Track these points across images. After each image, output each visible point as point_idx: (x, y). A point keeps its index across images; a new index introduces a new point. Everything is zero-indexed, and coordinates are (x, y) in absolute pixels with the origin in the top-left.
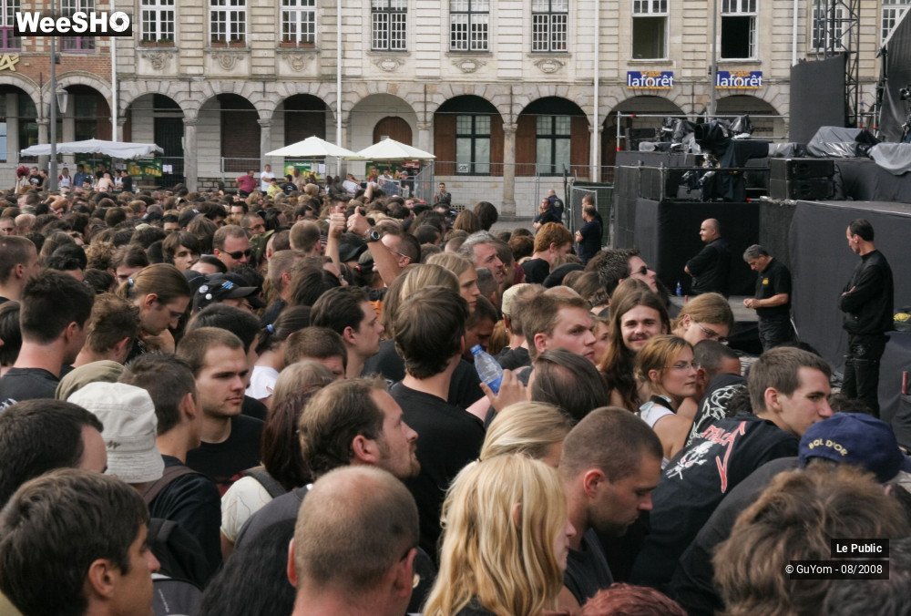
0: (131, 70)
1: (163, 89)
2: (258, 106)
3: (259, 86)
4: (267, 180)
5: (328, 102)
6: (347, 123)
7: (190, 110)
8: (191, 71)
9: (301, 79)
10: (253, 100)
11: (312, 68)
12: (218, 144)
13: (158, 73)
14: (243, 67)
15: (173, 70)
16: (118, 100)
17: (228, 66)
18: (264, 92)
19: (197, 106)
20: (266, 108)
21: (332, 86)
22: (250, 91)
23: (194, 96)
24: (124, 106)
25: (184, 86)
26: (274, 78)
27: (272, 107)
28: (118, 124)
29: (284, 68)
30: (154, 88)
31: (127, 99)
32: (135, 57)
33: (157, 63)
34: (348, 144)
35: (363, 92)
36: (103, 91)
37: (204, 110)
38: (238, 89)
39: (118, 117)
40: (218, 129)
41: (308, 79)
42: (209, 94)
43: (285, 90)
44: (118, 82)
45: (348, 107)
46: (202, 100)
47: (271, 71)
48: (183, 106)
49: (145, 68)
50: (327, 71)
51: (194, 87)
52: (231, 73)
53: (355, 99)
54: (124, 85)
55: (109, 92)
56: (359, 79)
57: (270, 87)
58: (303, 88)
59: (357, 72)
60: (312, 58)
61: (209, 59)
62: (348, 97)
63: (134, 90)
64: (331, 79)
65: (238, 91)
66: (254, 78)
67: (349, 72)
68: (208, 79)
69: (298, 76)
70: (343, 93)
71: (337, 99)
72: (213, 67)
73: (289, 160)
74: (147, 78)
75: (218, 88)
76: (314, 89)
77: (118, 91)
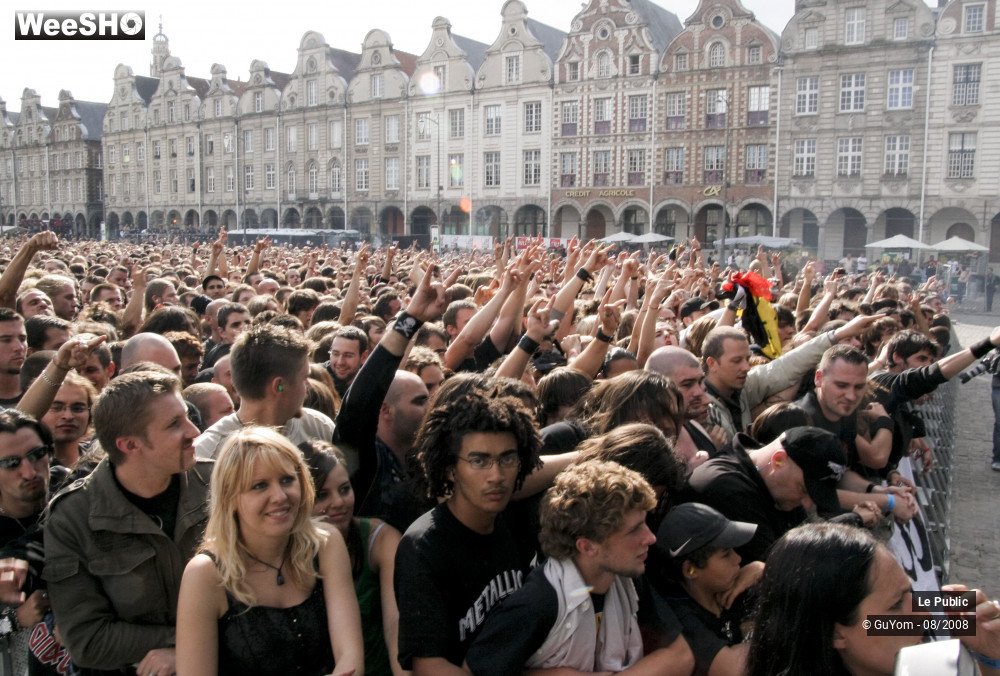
0: (786, 194)
1: (807, 205)
2: (866, 216)
3: (867, 203)
4: (863, 263)
5: (914, 213)
6: (926, 227)
7: (822, 219)
8: (824, 193)
9: (896, 197)
10: (863, 211)
11: (904, 190)
12: (842, 240)
13: (803, 195)
14: (857, 191)
15: (812, 193)
16: (778, 212)
17: (847, 190)
18: (871, 207)
19: (827, 215)
20: (871, 217)
21: (917, 203)
22: (862, 206)
23: (824, 210)
24: (781, 216)
25: (819, 203)
26: (877, 197)
27: (875, 216)
28: (777, 227)
29: (885, 191)
30: (800, 204)
31: (783, 212)
32: (790, 186)
33: (802, 189)
34: (928, 240)
35: (939, 206)
36: (769, 206)
37: (832, 218)
38: (854, 204)
39: (777, 223)
40: (843, 230)
41: (901, 198)
42: (834, 208)
43: (884, 205)
44: (778, 201)
45: (928, 216)
46: (830, 212)
47: (876, 193)
48: (818, 216)
49: (795, 192)
50: (914, 193)
51: (825, 203)
52: (851, 194)
53: (933, 211)
54: (781, 203)
55: (772, 207)
56: (938, 197)
57: (874, 203)
58: (897, 204)
59: (936, 193)
60: (904, 184)
61: (836, 186)
62: (929, 210)
63: (787, 206)
64: (918, 197)
65: (853, 206)
66: (864, 197)
67: (930, 193)
68: (835, 198)
69: (894, 196)
70: (925, 207)
71: (921, 210)
72: (838, 191)
73: (887, 250)
74: (796, 199)
75: (840, 204)
76: (904, 204)
77: (778, 207)
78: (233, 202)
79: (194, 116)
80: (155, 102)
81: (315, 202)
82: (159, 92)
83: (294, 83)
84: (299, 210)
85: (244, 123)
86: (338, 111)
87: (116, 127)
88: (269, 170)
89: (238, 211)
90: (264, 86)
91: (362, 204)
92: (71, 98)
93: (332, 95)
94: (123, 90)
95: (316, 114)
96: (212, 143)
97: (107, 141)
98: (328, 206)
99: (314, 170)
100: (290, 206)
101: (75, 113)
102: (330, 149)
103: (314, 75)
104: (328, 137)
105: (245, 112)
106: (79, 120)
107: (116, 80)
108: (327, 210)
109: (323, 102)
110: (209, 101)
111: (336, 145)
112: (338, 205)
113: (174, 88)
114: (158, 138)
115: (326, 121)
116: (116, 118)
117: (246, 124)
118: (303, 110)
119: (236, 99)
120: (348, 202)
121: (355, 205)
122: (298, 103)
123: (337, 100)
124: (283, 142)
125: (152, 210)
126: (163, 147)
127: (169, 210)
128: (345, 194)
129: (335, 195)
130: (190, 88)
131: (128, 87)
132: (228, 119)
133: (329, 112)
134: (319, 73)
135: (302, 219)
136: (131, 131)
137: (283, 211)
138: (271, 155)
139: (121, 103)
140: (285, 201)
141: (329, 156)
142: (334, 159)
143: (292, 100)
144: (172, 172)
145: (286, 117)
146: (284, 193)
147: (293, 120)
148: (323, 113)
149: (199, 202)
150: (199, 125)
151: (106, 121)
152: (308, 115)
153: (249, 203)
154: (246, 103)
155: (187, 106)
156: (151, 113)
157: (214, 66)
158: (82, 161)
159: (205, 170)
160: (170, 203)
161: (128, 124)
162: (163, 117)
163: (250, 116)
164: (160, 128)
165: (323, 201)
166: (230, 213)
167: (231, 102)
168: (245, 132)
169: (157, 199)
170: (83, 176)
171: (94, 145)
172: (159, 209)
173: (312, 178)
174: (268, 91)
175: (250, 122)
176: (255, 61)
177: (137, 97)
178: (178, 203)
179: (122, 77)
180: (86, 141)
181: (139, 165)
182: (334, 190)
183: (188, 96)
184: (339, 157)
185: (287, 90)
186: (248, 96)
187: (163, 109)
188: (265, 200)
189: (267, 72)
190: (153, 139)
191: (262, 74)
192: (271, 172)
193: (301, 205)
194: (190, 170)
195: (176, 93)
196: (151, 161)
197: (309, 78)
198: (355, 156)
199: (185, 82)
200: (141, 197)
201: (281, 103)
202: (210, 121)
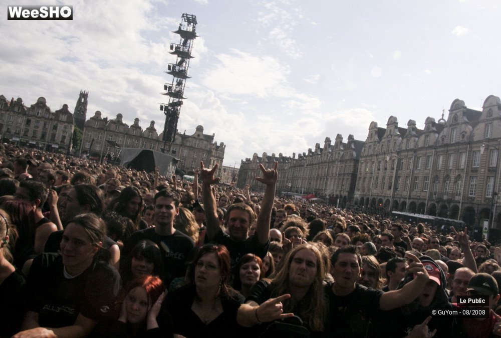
78: (406, 197)
79: (397, 148)
80: (383, 140)
81: (445, 201)
82: (385, 136)
83: (445, 129)
84: (437, 205)
85: (418, 152)
86: (465, 146)
87: (366, 154)
88: (426, 180)
89: (408, 202)
90: (430, 132)
91: (470, 205)
92: (353, 139)
93: (463, 136)
94: (372, 134)
95: (454, 148)
96: (403, 163)
97: (362, 160)
98: (452, 204)
99: (448, 182)
100: (432, 202)
101: (353, 146)
102: (458, 169)
103: (455, 125)
104: (458, 161)
105: (420, 146)
106: (354, 149)
107: (369, 129)
108: (451, 206)
109: (458, 141)
110: (405, 140)
111: (462, 167)
112: (457, 204)
113: (392, 133)
114: (381, 160)
115: (459, 153)
116: (367, 149)
117: (420, 153)
118: (447, 145)
119: (417, 139)
120: (462, 203)
121: (466, 205)
122: (446, 142)
123: (465, 139)
124: (435, 163)
125: (372, 197)
126: (382, 164)
127: (379, 198)
128: (461, 198)
129: (457, 198)
130: (398, 133)
131: (374, 133)
132: (411, 150)
133: (461, 147)
134: (458, 124)
135: (437, 211)
136: (371, 155)
137: (429, 205)
138: (428, 171)
139: (370, 141)
140: (430, 199)
141: (457, 174)
142: (459, 175)
143: (443, 140)
144: (384, 178)
145: (438, 150)
146: (431, 194)
147: (442, 151)
148: (457, 147)
149: (391, 195)
150: (398, 153)
151: (363, 151)
152: (449, 148)
153: (413, 199)
154: (421, 141)
155: (395, 143)
156: (381, 145)
157: (410, 121)
158: (351, 170)
159: (397, 177)
160: (380, 194)
161: (371, 152)
162: (385, 149)
163: (421, 149)
164: (382, 154)
165: (449, 201)
166: (404, 203)
167: (414, 141)
168: (419, 158)
169: (375, 191)
170: (350, 177)
171: (356, 161)
172: (375, 197)
173: (446, 186)
174: (432, 134)
175: (421, 152)
176: (428, 118)
177: (376, 138)
178: (383, 195)
179: (373, 128)
180: (354, 160)
181: (371, 173)
182: (457, 195)
183: (396, 138)
184: (462, 175)
185: (441, 134)
186: (422, 137)
187: (385, 144)
188: (421, 197)
189: (433, 123)
190: (379, 160)
191: (431, 125)
192: (427, 182)
193: (438, 202)
194: (391, 177)
195: (392, 136)
196: (376, 171)
197: (453, 127)
198: (470, 174)
199: (397, 130)
200: (369, 190)
201: (437, 141)
202: (404, 151)
